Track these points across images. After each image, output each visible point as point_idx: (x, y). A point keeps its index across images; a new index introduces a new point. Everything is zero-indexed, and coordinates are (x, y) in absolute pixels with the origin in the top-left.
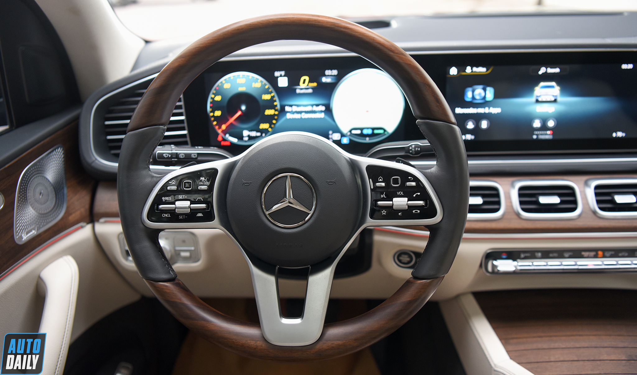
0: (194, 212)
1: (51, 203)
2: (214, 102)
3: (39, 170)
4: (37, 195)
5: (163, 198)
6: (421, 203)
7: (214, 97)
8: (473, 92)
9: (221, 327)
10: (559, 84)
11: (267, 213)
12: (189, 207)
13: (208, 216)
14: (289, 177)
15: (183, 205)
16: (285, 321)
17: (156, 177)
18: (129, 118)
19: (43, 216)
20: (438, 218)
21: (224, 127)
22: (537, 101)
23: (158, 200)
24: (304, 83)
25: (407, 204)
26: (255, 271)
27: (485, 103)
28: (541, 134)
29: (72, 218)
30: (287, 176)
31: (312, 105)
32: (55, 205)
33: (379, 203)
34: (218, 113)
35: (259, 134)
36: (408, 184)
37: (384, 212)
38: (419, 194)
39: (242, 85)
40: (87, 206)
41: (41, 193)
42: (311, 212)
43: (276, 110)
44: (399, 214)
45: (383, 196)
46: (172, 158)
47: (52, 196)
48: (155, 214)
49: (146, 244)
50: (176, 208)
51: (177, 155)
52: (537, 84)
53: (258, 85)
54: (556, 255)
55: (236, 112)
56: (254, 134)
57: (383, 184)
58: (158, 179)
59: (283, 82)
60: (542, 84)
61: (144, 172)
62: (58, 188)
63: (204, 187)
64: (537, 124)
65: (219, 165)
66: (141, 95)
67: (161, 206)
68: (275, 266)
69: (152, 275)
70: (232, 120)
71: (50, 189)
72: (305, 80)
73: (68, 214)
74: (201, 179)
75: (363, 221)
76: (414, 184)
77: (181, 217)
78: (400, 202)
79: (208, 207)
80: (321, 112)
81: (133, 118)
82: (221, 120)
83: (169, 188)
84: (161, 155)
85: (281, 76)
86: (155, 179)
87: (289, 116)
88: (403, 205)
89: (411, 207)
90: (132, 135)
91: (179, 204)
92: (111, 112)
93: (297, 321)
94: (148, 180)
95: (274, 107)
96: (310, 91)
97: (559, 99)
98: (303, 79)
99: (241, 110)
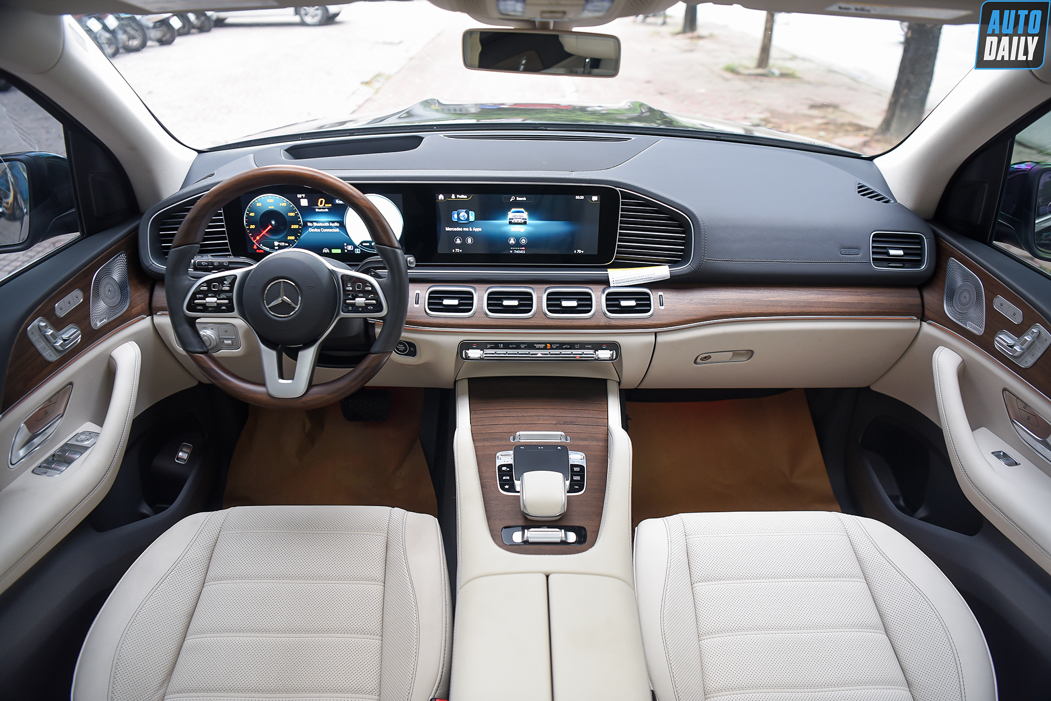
0: (219, 305)
1: (117, 299)
2: (248, 217)
3: (108, 272)
4: (107, 292)
5: (197, 296)
6: (374, 302)
7: (249, 214)
8: (458, 215)
9: (238, 385)
10: (526, 210)
11: (267, 307)
12: (216, 302)
13: (230, 309)
14: (282, 283)
15: (211, 300)
16: (281, 381)
17: (192, 280)
18: (176, 229)
19: (112, 308)
20: (384, 313)
21: (258, 238)
22: (510, 223)
23: (194, 297)
24: (321, 204)
25: (365, 303)
26: (262, 346)
27: (468, 223)
28: (517, 250)
29: (134, 311)
30: (280, 282)
31: (329, 222)
32: (121, 300)
33: (347, 301)
34: (252, 227)
35: (287, 244)
36: (366, 288)
37: (350, 308)
38: (372, 295)
39: (271, 204)
40: (147, 302)
41: (109, 290)
42: (298, 307)
43: (300, 225)
44: (360, 309)
45: (350, 297)
46: (208, 265)
47: (118, 292)
48: (192, 307)
49: (186, 328)
50: (207, 302)
51: (212, 263)
52: (509, 210)
53: (284, 204)
54: (514, 346)
55: (268, 226)
56: (283, 244)
57: (351, 288)
58: (194, 282)
59: (304, 203)
60: (513, 210)
61: (184, 277)
62: (122, 287)
63: (227, 288)
64: (512, 241)
65: (239, 272)
66: (188, 210)
67: (196, 301)
68: (279, 345)
69: (190, 349)
70: (264, 232)
71: (116, 287)
72: (322, 201)
73: (131, 307)
74: (225, 282)
75: (338, 314)
76: (370, 288)
77: (210, 309)
78: (360, 301)
79: (229, 302)
80: (337, 227)
81: (179, 229)
82: (256, 232)
83: (201, 288)
84: (200, 263)
85: (302, 198)
86: (192, 282)
87: (311, 230)
88: (362, 303)
89: (367, 305)
90: (174, 251)
91: (208, 300)
92: (165, 224)
93: (290, 381)
94: (187, 282)
95: (298, 223)
96: (327, 210)
97: (528, 222)
98: (320, 200)
99: (271, 225)
